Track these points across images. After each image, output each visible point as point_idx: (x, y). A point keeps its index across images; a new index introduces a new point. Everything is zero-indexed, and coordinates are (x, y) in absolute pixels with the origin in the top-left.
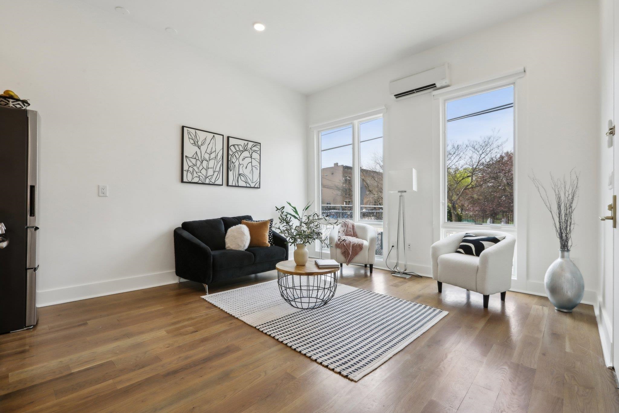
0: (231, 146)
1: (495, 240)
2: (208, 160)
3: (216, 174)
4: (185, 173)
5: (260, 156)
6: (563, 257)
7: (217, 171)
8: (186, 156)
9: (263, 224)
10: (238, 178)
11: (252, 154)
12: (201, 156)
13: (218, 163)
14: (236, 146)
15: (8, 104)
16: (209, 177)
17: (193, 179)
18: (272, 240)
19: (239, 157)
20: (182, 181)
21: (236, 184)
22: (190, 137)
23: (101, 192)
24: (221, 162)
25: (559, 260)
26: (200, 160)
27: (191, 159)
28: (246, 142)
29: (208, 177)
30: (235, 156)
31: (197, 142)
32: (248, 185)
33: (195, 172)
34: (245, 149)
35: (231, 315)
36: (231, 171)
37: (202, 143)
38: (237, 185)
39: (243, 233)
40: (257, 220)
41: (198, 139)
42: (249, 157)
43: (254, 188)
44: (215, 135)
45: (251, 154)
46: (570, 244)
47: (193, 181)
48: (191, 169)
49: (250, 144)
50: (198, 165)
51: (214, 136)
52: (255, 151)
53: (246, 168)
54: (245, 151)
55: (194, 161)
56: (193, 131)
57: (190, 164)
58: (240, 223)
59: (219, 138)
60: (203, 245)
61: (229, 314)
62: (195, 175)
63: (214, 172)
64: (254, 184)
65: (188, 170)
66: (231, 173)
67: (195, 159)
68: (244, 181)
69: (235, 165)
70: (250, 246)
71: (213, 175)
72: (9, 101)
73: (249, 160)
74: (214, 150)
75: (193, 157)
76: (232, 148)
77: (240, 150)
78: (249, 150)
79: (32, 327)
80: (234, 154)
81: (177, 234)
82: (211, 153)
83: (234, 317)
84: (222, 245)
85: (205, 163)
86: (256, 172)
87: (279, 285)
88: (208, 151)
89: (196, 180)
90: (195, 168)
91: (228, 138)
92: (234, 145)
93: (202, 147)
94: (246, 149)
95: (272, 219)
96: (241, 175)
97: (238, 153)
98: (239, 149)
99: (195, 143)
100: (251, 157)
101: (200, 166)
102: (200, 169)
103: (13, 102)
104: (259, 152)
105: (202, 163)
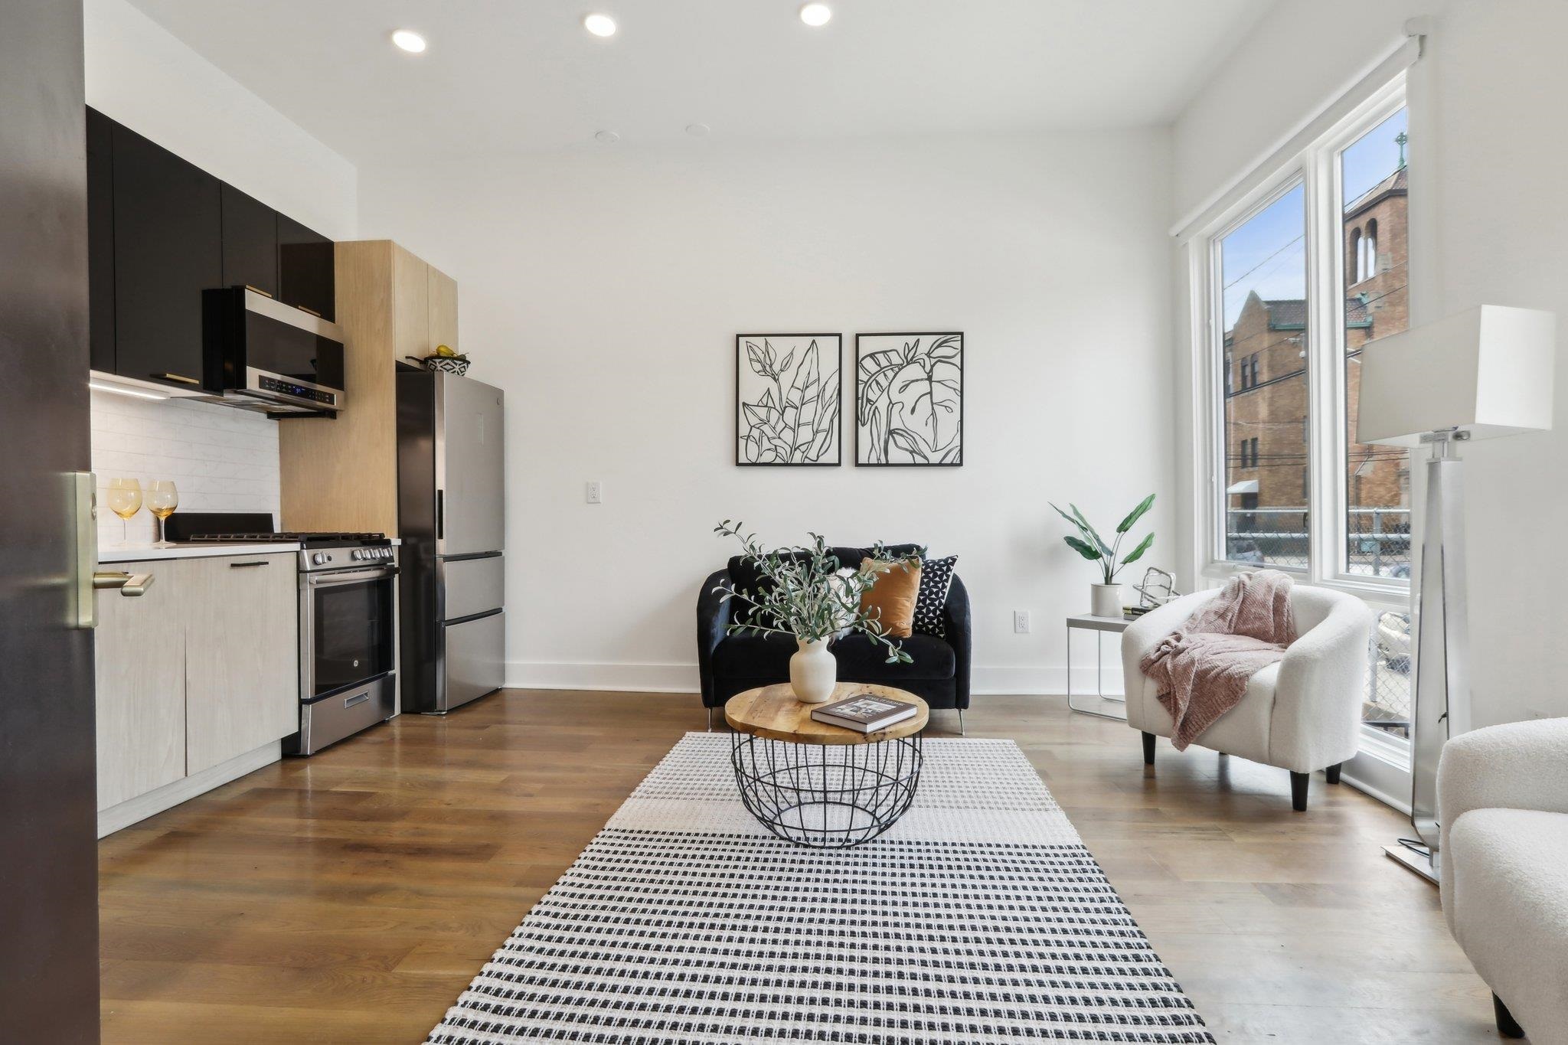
0: (863, 359)
2: (798, 404)
4: (742, 442)
5: (962, 370)
7: (824, 431)
8: (745, 404)
10: (886, 442)
11: (931, 370)
12: (781, 399)
13: (825, 409)
14: (880, 357)
16: (803, 448)
17: (760, 455)
19: (889, 385)
20: (737, 463)
21: (879, 459)
22: (753, 356)
24: (835, 405)
26: (778, 407)
27: (756, 409)
28: (912, 340)
29: (798, 448)
30: (878, 383)
31: (771, 366)
32: (919, 460)
33: (765, 439)
34: (909, 358)
36: (863, 425)
37: (783, 365)
38: (883, 461)
41: (773, 360)
42: (922, 380)
43: (940, 465)
44: (816, 338)
45: (928, 368)
47: (762, 460)
48: (756, 433)
49: (926, 342)
50: (773, 422)
51: (814, 341)
52: (944, 359)
53: (913, 411)
54: (908, 364)
55: (762, 412)
56: (760, 342)
57: (754, 421)
59: (829, 345)
62: (766, 444)
63: (816, 433)
64: (942, 453)
65: (749, 436)
66: (864, 431)
67: (766, 406)
68: (907, 450)
69: (876, 408)
71: (813, 440)
73: (925, 386)
74: (813, 376)
75: (760, 404)
76: (869, 364)
77: (891, 365)
78: (922, 361)
79: (444, 713)
80: (873, 378)
82: (807, 387)
85: (790, 413)
86: (948, 422)
88: (799, 384)
89: (768, 457)
90: (765, 428)
91: (857, 337)
92: (872, 356)
93: (782, 377)
94: (913, 357)
95: (953, 558)
96: (897, 433)
97: (885, 375)
98: (890, 362)
99: (764, 370)
100: (930, 379)
101: (777, 422)
102: (778, 429)
103: (440, 362)
104: (957, 360)
105: (783, 415)
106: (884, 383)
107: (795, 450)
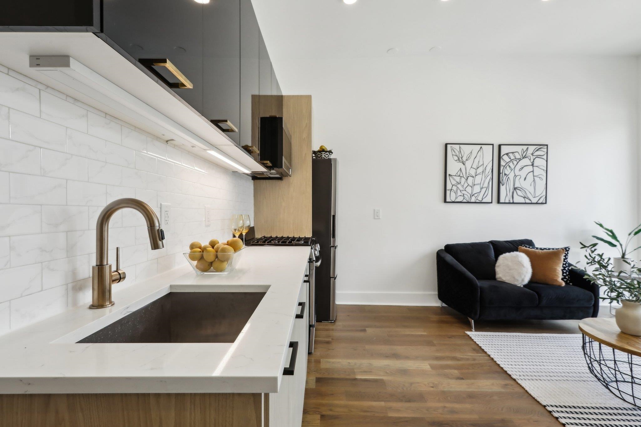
0: (503, 156)
2: (474, 175)
3: (484, 190)
4: (448, 192)
5: (547, 161)
7: (485, 187)
8: (449, 175)
9: (553, 255)
10: (513, 193)
11: (533, 161)
12: (466, 173)
13: (486, 177)
14: (511, 155)
16: (476, 195)
17: (456, 198)
18: (567, 277)
19: (515, 168)
20: (445, 201)
21: (509, 201)
22: (454, 153)
24: (490, 176)
26: (465, 176)
27: (455, 177)
28: (525, 147)
29: (473, 195)
30: (509, 167)
31: (462, 158)
32: (528, 201)
33: (459, 191)
34: (524, 155)
36: (503, 185)
37: (467, 158)
38: (512, 202)
39: (521, 264)
40: (543, 247)
41: (463, 155)
42: (529, 165)
43: (537, 203)
45: (532, 160)
47: (457, 200)
48: (454, 188)
49: (531, 149)
50: (462, 183)
51: (481, 147)
52: (538, 157)
53: (525, 179)
54: (523, 158)
55: (458, 179)
56: (457, 147)
57: (454, 182)
58: (517, 250)
59: (487, 149)
60: (469, 274)
62: (459, 193)
63: (481, 188)
64: (538, 198)
65: (451, 190)
66: (502, 188)
67: (459, 176)
68: (522, 197)
69: (509, 178)
70: (531, 282)
71: (480, 192)
72: (322, 154)
73: (529, 168)
74: (481, 163)
75: (457, 175)
76: (506, 158)
77: (516, 159)
78: (529, 157)
79: (333, 321)
80: (508, 163)
81: (440, 256)
82: (478, 168)
84: (492, 275)
85: (470, 179)
86: (541, 184)
88: (475, 166)
89: (460, 199)
90: (459, 186)
91: (500, 146)
92: (507, 154)
93: (467, 163)
94: (525, 155)
95: (567, 247)
96: (518, 189)
97: (513, 163)
98: (515, 157)
99: (459, 160)
100: (533, 165)
101: (464, 183)
102: (465, 186)
103: (324, 154)
104: (545, 157)
105: (467, 180)
106: (512, 166)
107: (472, 196)
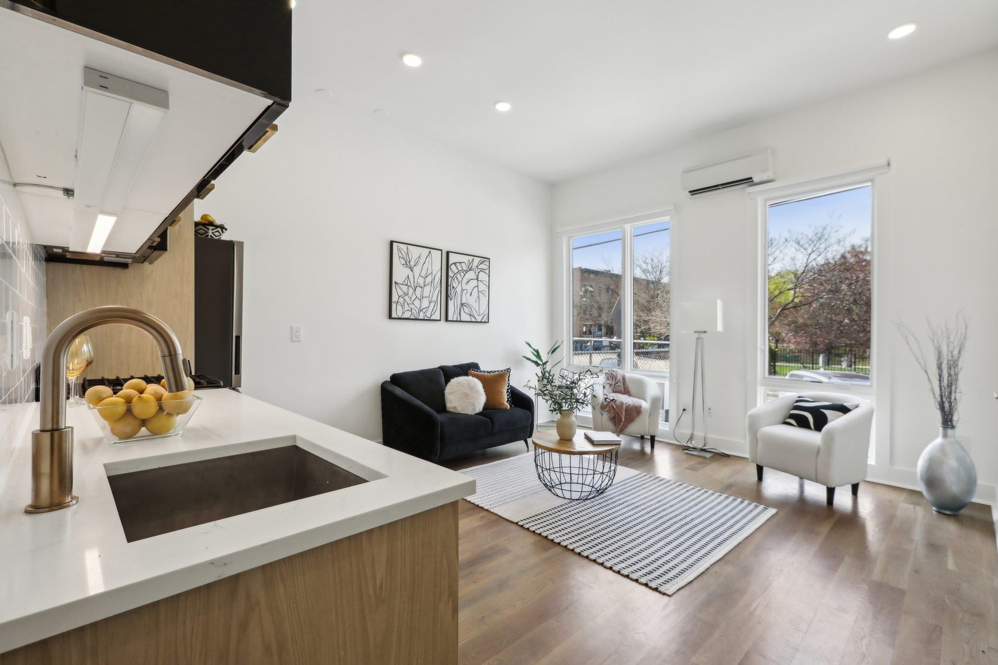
0: (451, 265)
1: (844, 410)
2: (423, 286)
3: (432, 304)
4: (394, 305)
5: (489, 276)
6: (945, 436)
7: (434, 301)
8: (396, 283)
9: (502, 376)
10: (460, 309)
11: (478, 275)
12: (414, 282)
13: (435, 290)
14: (458, 264)
15: (207, 232)
16: (424, 310)
17: (403, 313)
18: (511, 400)
19: (462, 280)
20: (390, 317)
21: (457, 318)
22: (400, 255)
23: (294, 336)
24: (439, 288)
25: (939, 440)
26: (413, 287)
27: (401, 286)
28: (471, 258)
30: (457, 278)
31: (409, 262)
32: (473, 320)
33: (406, 304)
34: (470, 267)
35: (478, 506)
36: (451, 300)
37: (416, 262)
38: (459, 320)
39: (473, 390)
40: (489, 370)
41: (410, 259)
42: (474, 279)
43: (481, 322)
44: (431, 250)
46: (955, 418)
47: (404, 316)
48: (401, 300)
49: (477, 260)
50: (410, 294)
51: (430, 252)
52: (482, 270)
53: (471, 294)
54: (469, 270)
55: (405, 288)
56: (404, 247)
57: (401, 293)
58: (467, 374)
59: (436, 255)
60: (426, 408)
61: (473, 504)
62: (407, 308)
63: (430, 302)
64: (482, 316)
65: (398, 302)
66: (451, 303)
67: (407, 285)
68: (468, 314)
69: (456, 291)
70: (485, 408)
71: (429, 306)
72: (208, 229)
73: (474, 283)
74: (430, 271)
75: (404, 284)
76: (453, 267)
77: (463, 270)
78: (474, 270)
80: (456, 275)
81: (385, 390)
82: (427, 277)
83: (482, 508)
84: (440, 405)
85: (418, 290)
86: (484, 300)
87: (537, 465)
88: (423, 274)
89: (407, 315)
90: (406, 298)
91: (448, 253)
92: (455, 264)
93: (415, 269)
95: (509, 368)
96: (464, 305)
97: (460, 275)
98: (462, 268)
99: (406, 264)
100: (477, 279)
101: (412, 295)
102: (413, 299)
103: (212, 230)
104: (487, 271)
105: (415, 291)
106: (460, 279)
107: (421, 311)
